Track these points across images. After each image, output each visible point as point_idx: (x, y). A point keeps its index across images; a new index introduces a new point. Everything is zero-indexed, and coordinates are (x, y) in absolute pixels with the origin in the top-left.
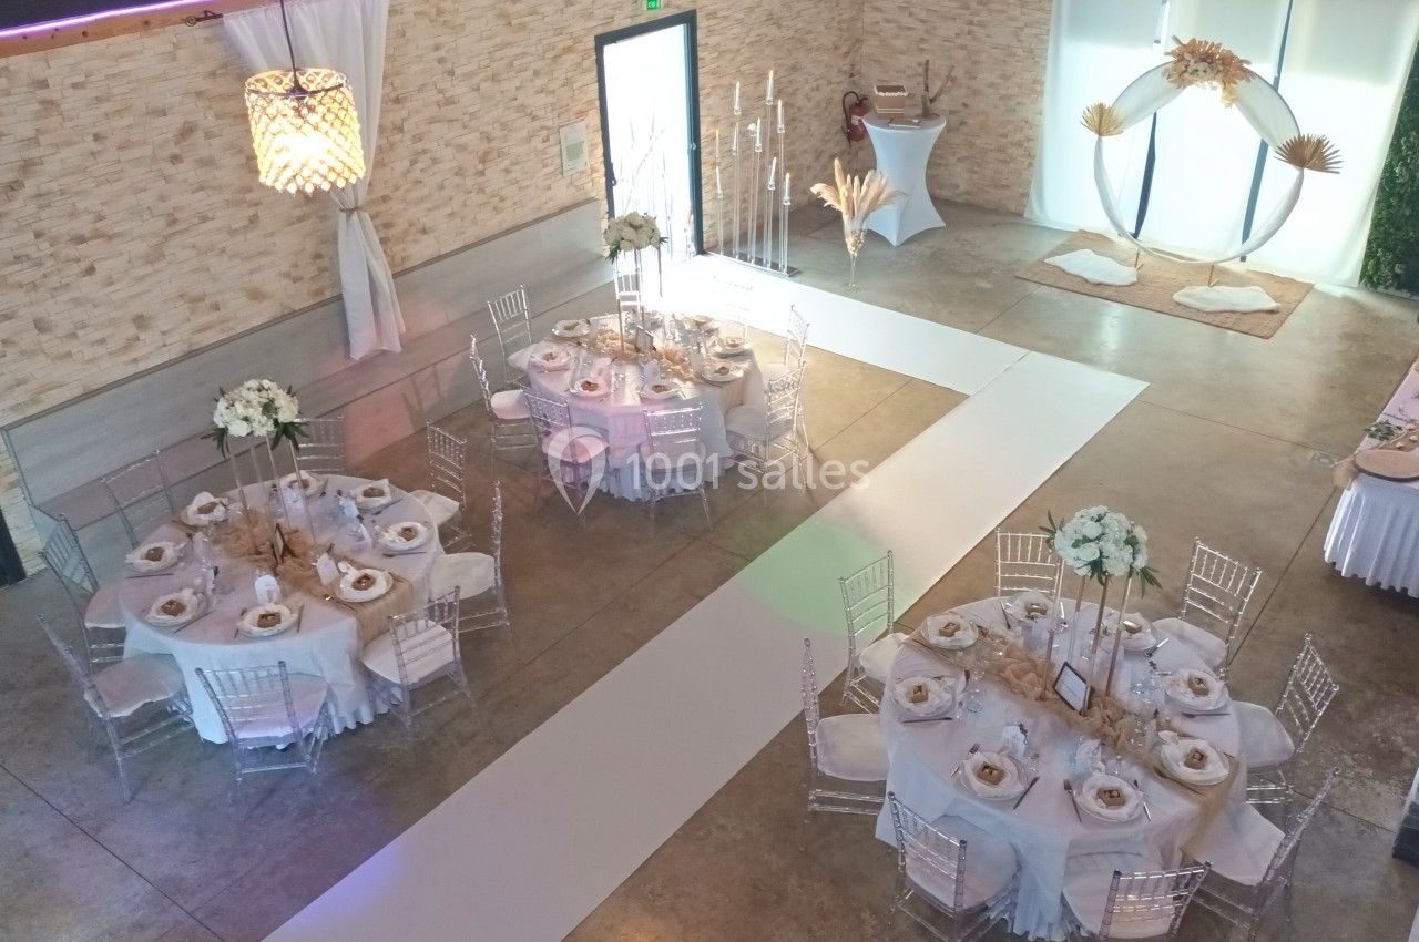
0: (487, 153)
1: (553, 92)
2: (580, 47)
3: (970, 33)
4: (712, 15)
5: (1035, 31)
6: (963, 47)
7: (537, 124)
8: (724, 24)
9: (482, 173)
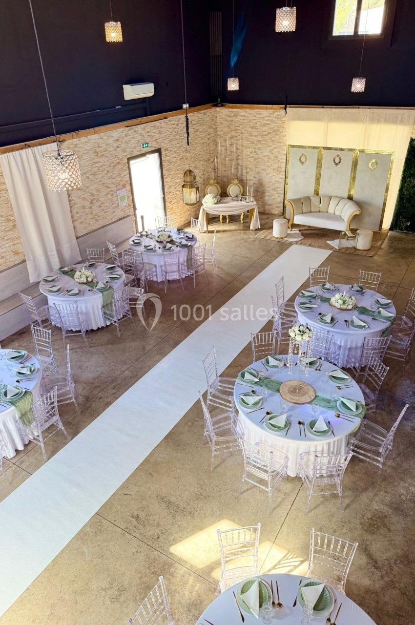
0: (92, 200)
1: (114, 178)
2: (122, 162)
3: (255, 152)
4: (166, 150)
5: (278, 150)
6: (253, 157)
7: (109, 190)
8: (171, 153)
9: (91, 208)
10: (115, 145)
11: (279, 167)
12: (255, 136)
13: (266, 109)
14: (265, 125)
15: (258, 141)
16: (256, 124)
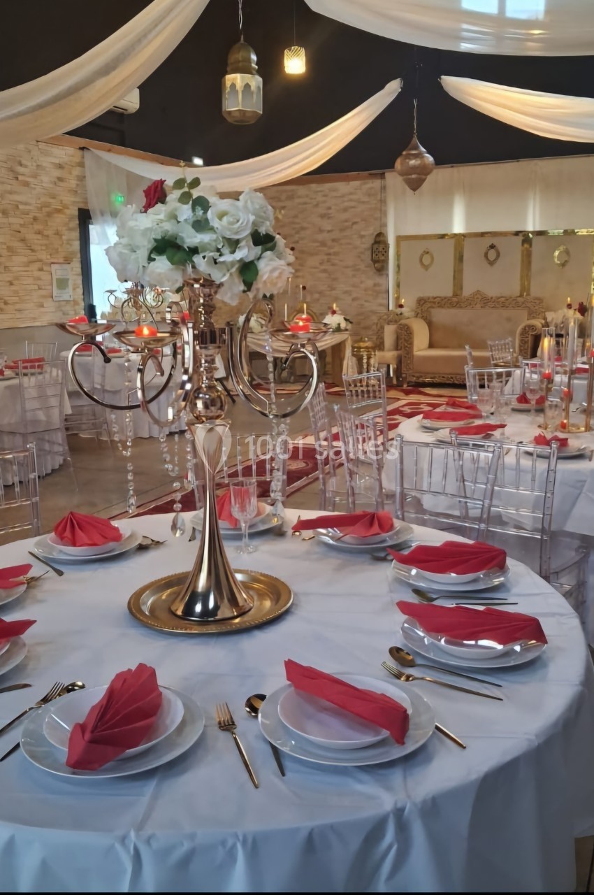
1: (48, 236)
2: (68, 212)
3: (329, 261)
6: (325, 271)
7: (34, 256)
10: (57, 173)
11: (375, 285)
12: (329, 231)
13: (348, 180)
14: (345, 210)
15: (334, 240)
16: (330, 208)
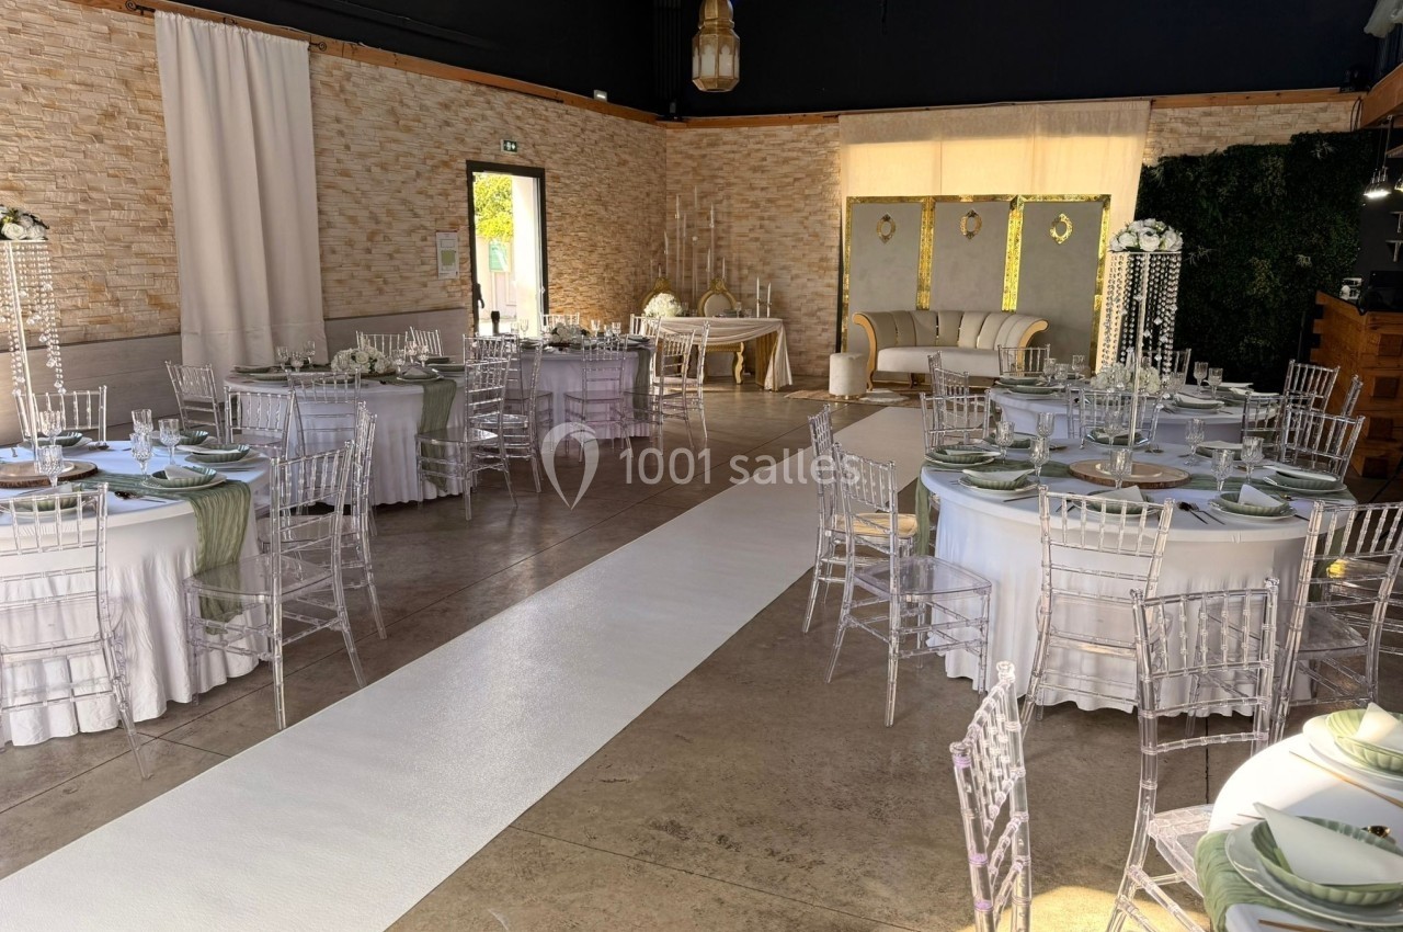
0: (374, 233)
1: (431, 197)
2: (454, 165)
3: (761, 227)
4: (556, 178)
5: (820, 218)
6: (757, 239)
7: (416, 221)
8: (565, 189)
9: (369, 251)
10: (442, 115)
11: (822, 260)
12: (762, 189)
13: (790, 123)
14: (786, 161)
15: (770, 201)
16: (764, 159)
